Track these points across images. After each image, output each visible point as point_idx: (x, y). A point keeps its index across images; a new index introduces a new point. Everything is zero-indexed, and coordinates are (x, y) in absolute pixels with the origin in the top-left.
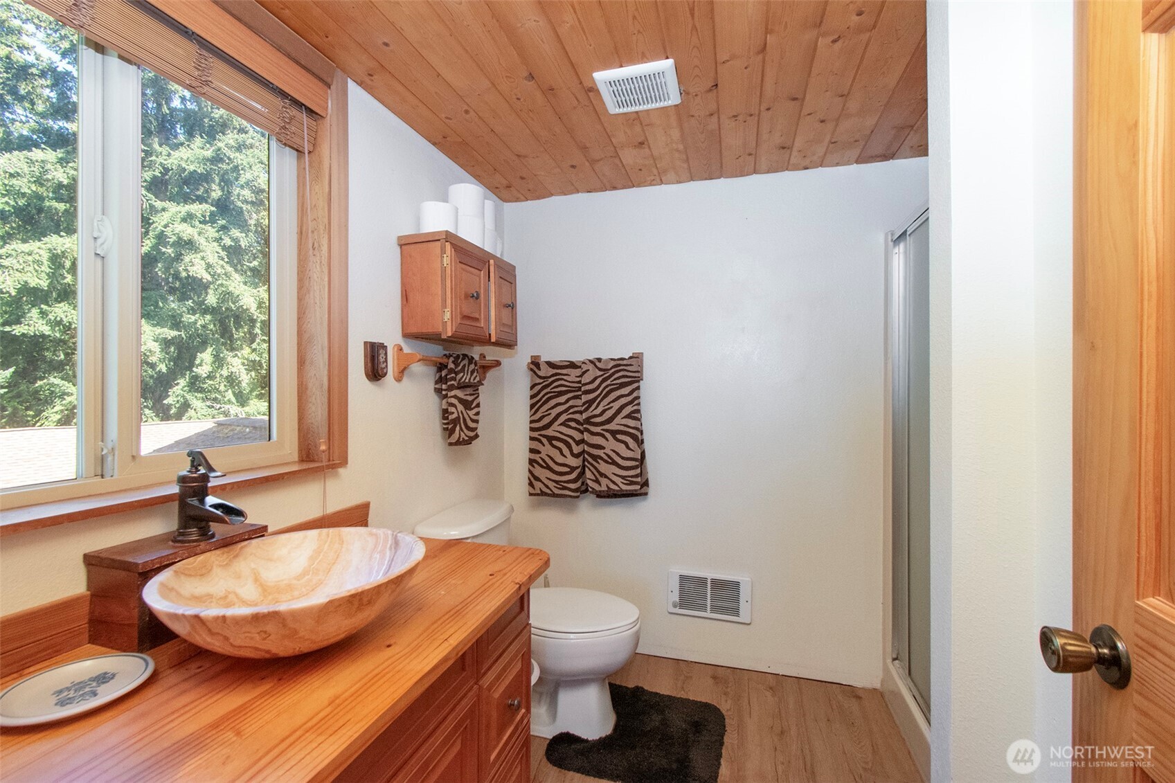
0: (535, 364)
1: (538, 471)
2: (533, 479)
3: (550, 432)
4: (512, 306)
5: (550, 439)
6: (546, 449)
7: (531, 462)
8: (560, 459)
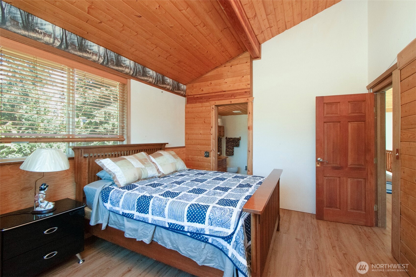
0: (226, 138)
1: (227, 152)
2: (226, 153)
3: (228, 147)
4: (224, 132)
5: (228, 148)
6: (228, 149)
7: (226, 151)
8: (230, 151)
